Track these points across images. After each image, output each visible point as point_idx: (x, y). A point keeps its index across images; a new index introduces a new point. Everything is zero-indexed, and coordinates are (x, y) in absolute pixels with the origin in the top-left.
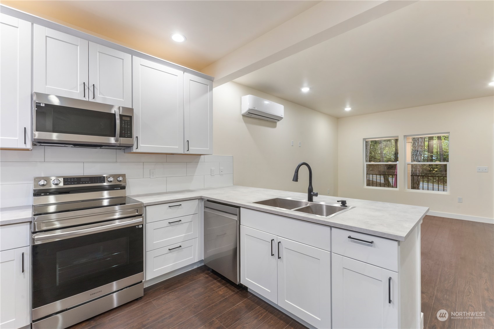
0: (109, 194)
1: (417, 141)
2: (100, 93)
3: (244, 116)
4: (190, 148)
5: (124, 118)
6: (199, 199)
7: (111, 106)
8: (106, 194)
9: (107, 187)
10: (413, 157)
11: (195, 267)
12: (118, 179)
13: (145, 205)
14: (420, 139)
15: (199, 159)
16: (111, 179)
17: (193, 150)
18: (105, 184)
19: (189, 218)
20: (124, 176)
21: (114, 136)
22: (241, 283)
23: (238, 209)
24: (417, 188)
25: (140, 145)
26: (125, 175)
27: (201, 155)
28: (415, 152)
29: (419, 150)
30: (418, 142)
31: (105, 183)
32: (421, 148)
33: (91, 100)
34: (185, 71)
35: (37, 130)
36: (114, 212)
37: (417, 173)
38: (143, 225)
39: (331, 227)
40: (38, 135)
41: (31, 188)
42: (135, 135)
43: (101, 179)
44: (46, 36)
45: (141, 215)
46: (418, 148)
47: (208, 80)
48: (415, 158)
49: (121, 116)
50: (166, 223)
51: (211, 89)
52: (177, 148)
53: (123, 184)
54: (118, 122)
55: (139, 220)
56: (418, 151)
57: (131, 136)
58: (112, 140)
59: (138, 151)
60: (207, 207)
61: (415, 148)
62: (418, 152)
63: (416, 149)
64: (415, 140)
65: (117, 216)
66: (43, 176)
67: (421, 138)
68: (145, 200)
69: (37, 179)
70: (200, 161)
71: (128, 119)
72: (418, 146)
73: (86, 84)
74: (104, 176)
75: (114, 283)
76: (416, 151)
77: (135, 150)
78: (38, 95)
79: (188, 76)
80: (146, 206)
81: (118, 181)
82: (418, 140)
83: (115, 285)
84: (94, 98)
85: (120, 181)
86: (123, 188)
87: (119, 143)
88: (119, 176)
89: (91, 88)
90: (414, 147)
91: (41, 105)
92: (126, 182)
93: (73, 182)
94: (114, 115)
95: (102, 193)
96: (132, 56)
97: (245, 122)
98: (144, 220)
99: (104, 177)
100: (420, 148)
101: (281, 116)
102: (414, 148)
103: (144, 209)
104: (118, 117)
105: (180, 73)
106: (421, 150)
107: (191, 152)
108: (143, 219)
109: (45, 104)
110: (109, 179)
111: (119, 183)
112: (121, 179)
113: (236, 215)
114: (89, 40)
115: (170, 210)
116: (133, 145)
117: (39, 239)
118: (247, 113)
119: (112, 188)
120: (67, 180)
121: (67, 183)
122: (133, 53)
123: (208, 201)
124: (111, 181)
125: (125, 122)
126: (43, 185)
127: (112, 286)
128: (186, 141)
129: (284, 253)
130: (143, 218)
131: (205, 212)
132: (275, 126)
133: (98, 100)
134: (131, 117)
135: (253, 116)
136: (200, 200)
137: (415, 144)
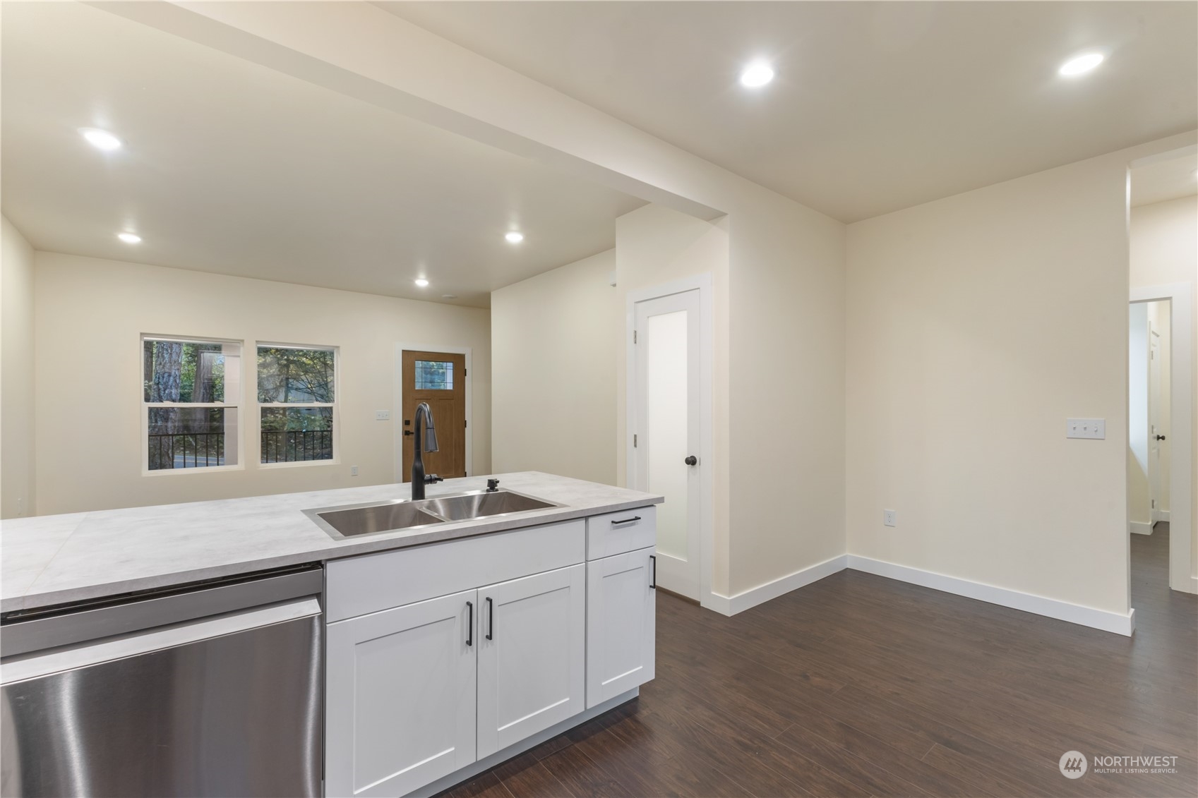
1: (167, 350)
10: (159, 390)
14: (174, 346)
24: (168, 466)
28: (163, 377)
29: (173, 373)
30: (171, 354)
32: (178, 369)
37: (169, 430)
39: (587, 518)
46: (170, 369)
48: (164, 391)
56: (170, 376)
61: (163, 368)
62: (172, 378)
63: (167, 370)
64: (163, 348)
67: (176, 343)
72: (171, 363)
76: (166, 375)
82: (171, 347)
90: (161, 364)
100: (176, 368)
102: (161, 366)
106: (177, 373)
137: (163, 356)
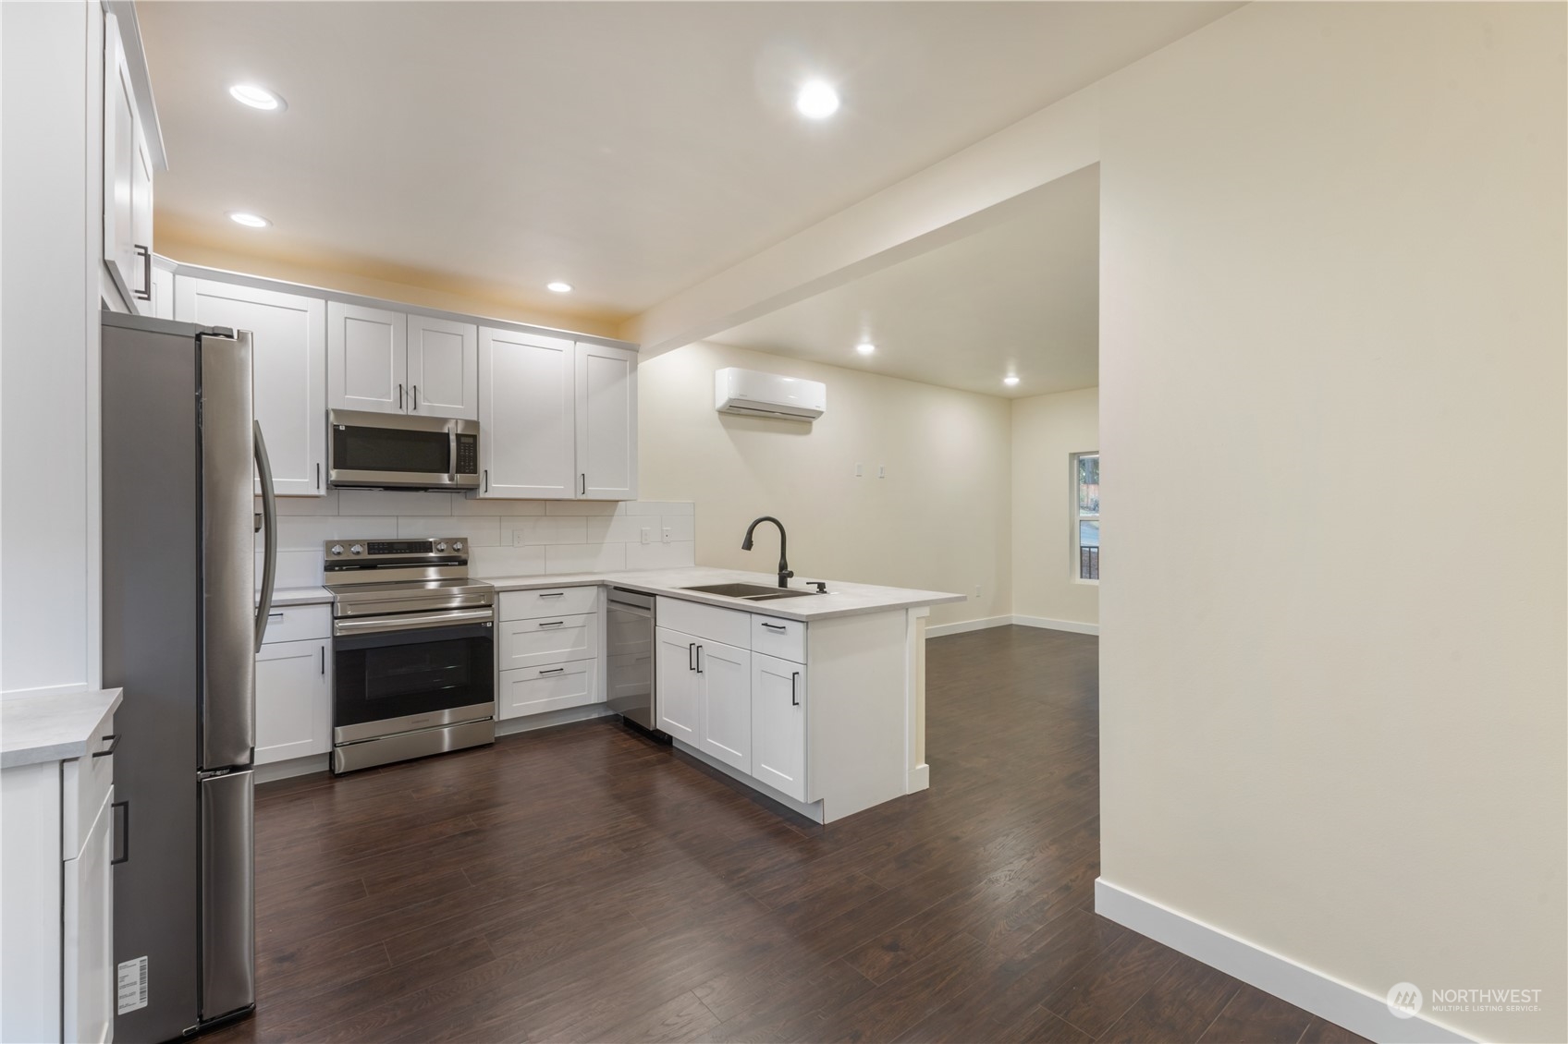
0: (440, 573)
2: (426, 399)
3: (721, 412)
4: (588, 488)
5: (463, 440)
6: (599, 586)
7: (444, 421)
8: (432, 573)
9: (435, 560)
11: (595, 716)
12: (455, 546)
13: (497, 590)
15: (615, 510)
16: (443, 546)
17: (595, 491)
18: (432, 555)
19: (580, 620)
20: (464, 541)
21: (448, 472)
22: (658, 727)
23: (652, 598)
25: (493, 485)
26: (466, 539)
27: (618, 501)
31: (432, 552)
33: (411, 412)
34: (577, 339)
35: (335, 467)
36: (450, 597)
38: (493, 622)
39: (751, 613)
40: (334, 474)
41: (319, 558)
42: (482, 468)
43: (427, 546)
44: (346, 318)
45: (490, 606)
47: (627, 349)
49: (458, 436)
50: (534, 625)
51: (634, 368)
52: (561, 488)
53: (463, 556)
54: (453, 445)
55: (487, 613)
57: (475, 471)
58: (445, 479)
59: (487, 496)
60: (613, 601)
65: (455, 603)
66: (336, 539)
68: (498, 584)
69: (329, 545)
70: (616, 514)
71: (471, 440)
73: (404, 386)
74: (431, 540)
75: (447, 712)
77: (482, 494)
78: (338, 413)
79: (584, 348)
80: (498, 593)
81: (454, 550)
83: (446, 715)
84: (415, 408)
85: (458, 550)
86: (464, 563)
87: (455, 483)
88: (456, 540)
89: (411, 393)
91: (341, 428)
92: (467, 553)
93: (381, 549)
94: (448, 435)
95: (424, 571)
96: (478, 327)
97: (726, 426)
98: (496, 616)
99: (431, 542)
101: (818, 409)
103: (496, 597)
104: (453, 438)
105: (567, 345)
107: (589, 496)
108: (493, 613)
109: (346, 427)
110: (439, 547)
111: (455, 554)
112: (459, 546)
113: (649, 609)
114: (408, 311)
115: (542, 602)
116: (478, 486)
117: (342, 629)
118: (728, 407)
119: (443, 562)
120: (374, 547)
121: (372, 551)
122: (479, 322)
123: (616, 588)
124: (442, 550)
125: (465, 447)
126: (339, 553)
127: (442, 715)
128: (579, 474)
129: (705, 664)
130: (493, 611)
131: (609, 611)
132: (808, 432)
133: (422, 412)
134: (475, 437)
135: (743, 411)
136: (601, 589)
